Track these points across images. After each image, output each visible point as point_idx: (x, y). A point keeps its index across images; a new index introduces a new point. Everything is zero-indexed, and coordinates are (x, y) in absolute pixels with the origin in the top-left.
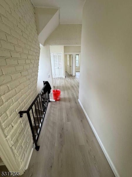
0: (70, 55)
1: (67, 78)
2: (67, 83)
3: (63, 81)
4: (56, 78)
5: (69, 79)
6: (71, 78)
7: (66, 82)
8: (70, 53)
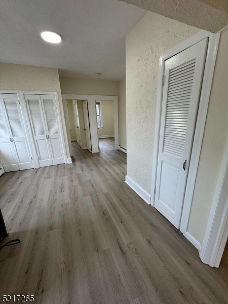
0: (81, 103)
1: (78, 163)
2: (80, 193)
3: (66, 180)
4: (45, 167)
5: (84, 166)
6: (89, 160)
7: (76, 182)
8: (81, 97)
